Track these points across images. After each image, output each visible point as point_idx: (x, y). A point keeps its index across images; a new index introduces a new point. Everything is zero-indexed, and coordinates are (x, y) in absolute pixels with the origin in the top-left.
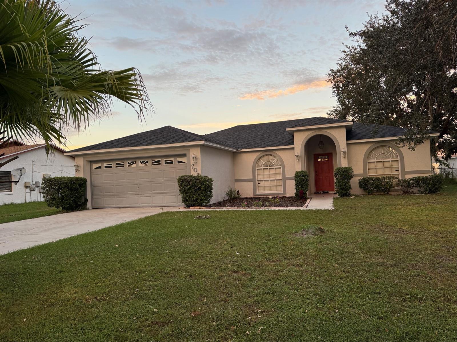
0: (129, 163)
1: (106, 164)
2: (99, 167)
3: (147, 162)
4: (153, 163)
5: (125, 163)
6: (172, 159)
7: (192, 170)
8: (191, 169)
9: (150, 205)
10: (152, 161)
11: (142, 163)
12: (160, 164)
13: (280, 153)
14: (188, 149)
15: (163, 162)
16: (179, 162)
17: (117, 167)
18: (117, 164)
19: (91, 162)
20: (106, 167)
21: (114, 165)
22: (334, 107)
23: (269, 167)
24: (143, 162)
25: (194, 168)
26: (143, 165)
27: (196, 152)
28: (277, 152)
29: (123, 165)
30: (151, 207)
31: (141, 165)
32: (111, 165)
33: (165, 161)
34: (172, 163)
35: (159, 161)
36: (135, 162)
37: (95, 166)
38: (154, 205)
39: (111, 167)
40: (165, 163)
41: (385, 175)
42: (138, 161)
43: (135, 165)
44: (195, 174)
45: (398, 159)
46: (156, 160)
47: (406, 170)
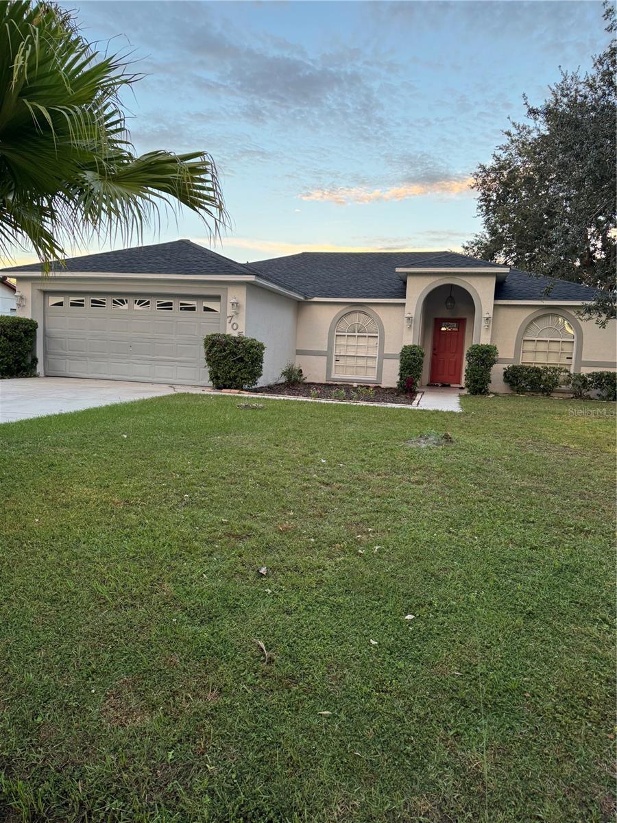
0: (114, 302)
1: (73, 299)
2: (61, 304)
3: (148, 303)
4: (158, 306)
5: (109, 301)
6: (194, 303)
7: (229, 326)
8: (228, 324)
9: (150, 379)
10: (158, 302)
11: (138, 304)
12: (171, 309)
13: (379, 311)
14: (225, 287)
15: (176, 304)
16: (206, 309)
17: (92, 306)
18: (93, 301)
19: (46, 293)
20: (72, 304)
21: (87, 301)
22: (477, 236)
23: (357, 334)
24: (140, 302)
25: (232, 322)
26: (141, 308)
27: (237, 295)
28: (374, 309)
29: (104, 303)
30: (152, 383)
31: (136, 307)
32: (83, 301)
33: (181, 304)
34: (193, 309)
35: (170, 304)
36: (126, 301)
37: (53, 300)
38: (155, 380)
39: (83, 305)
40: (181, 309)
41: (548, 364)
42: (131, 300)
43: (125, 307)
44: (235, 334)
45: (573, 340)
46: (165, 301)
47: (583, 359)
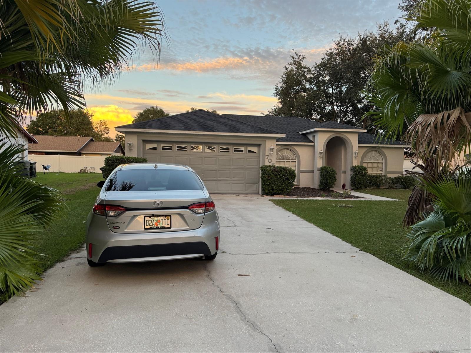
0: (192, 147)
1: (163, 145)
2: (155, 148)
3: (214, 148)
4: (221, 149)
5: (188, 147)
6: (242, 148)
7: (267, 161)
8: (266, 159)
10: (220, 147)
11: (208, 149)
12: (229, 151)
15: (232, 148)
16: (249, 151)
17: (177, 150)
18: (178, 147)
19: (145, 141)
20: (163, 149)
21: (174, 147)
23: (285, 160)
25: (268, 159)
26: (210, 151)
29: (186, 148)
32: (171, 147)
33: (235, 149)
34: (242, 151)
35: (228, 149)
37: (149, 146)
39: (171, 149)
40: (235, 151)
42: (203, 146)
43: (200, 150)
44: (270, 164)
45: (382, 162)
46: (225, 147)
47: (388, 171)
